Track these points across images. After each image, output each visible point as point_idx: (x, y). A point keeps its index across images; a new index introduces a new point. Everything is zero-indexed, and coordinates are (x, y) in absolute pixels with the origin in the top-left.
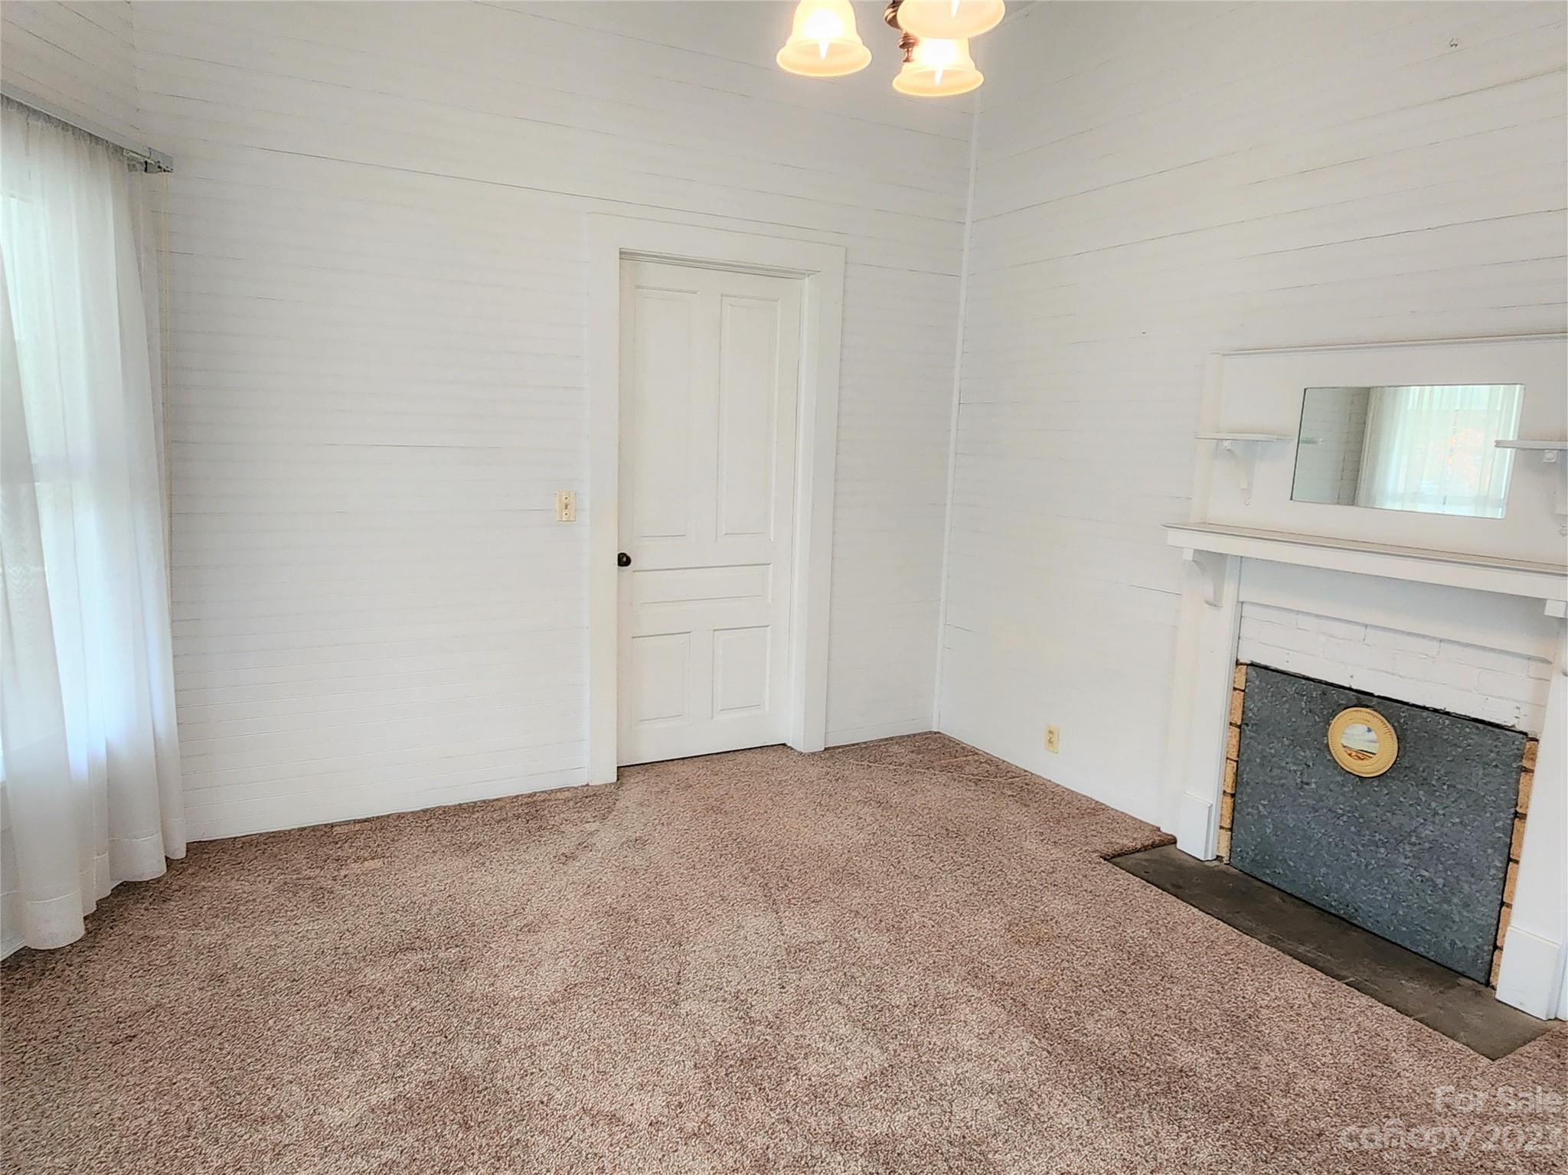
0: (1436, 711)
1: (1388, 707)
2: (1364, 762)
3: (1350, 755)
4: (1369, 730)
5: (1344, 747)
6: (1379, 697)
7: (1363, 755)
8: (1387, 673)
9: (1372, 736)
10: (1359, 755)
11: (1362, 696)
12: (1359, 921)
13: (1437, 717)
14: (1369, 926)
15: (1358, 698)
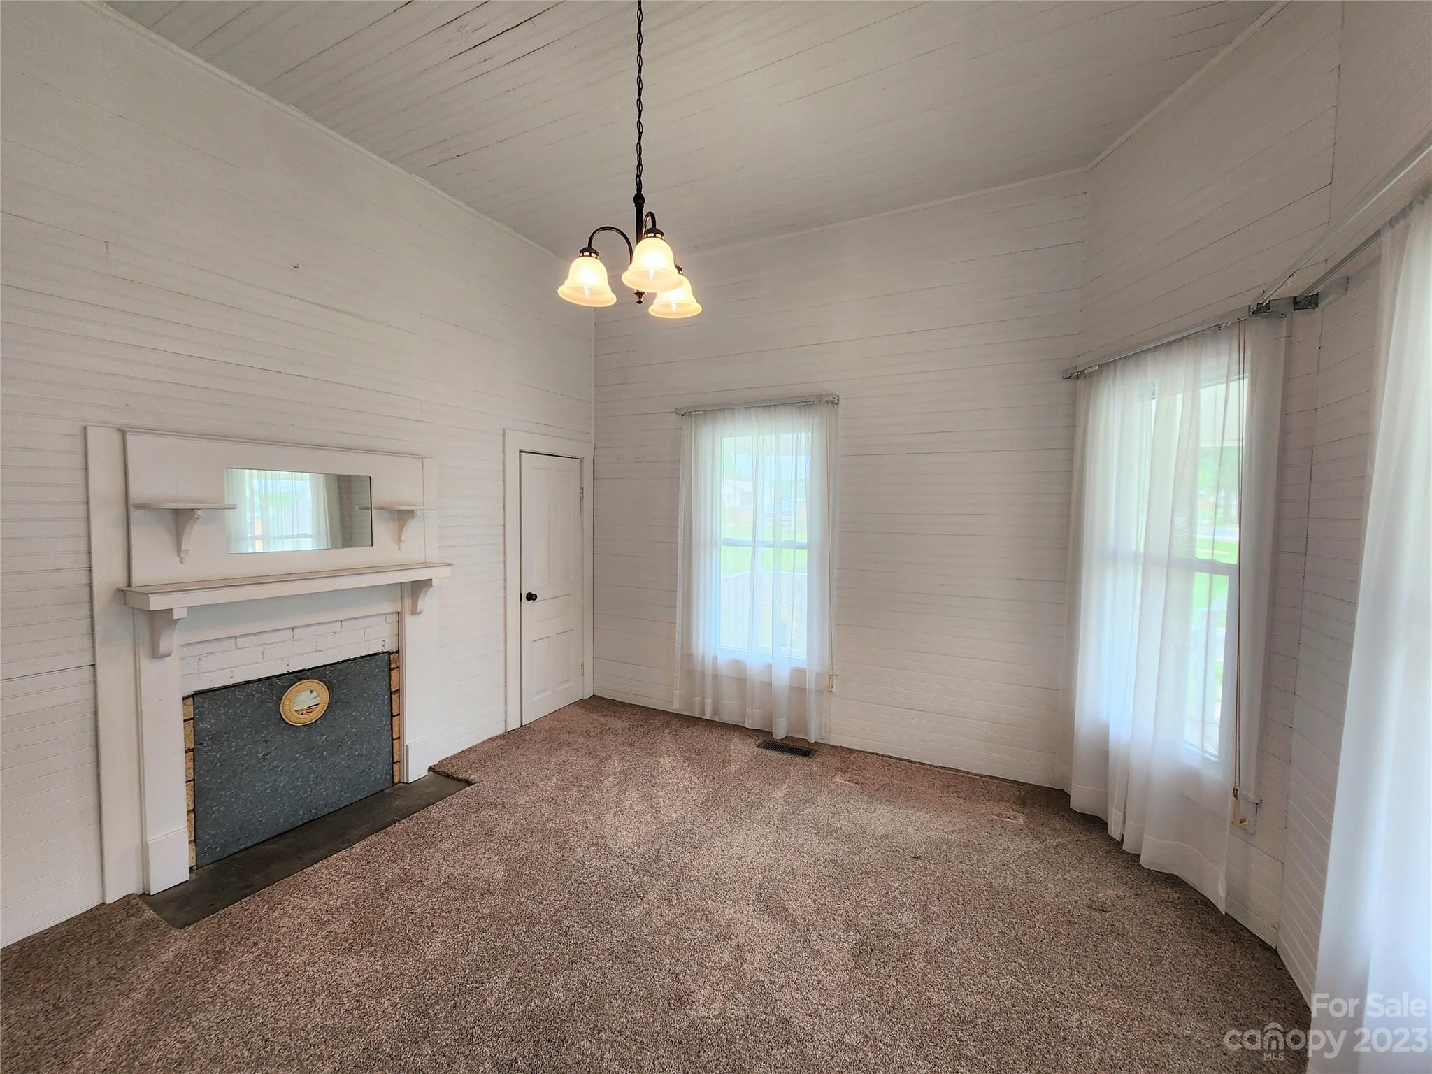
0: (343, 661)
1: (315, 673)
2: (314, 713)
3: (302, 714)
4: (312, 692)
5: (296, 711)
6: (309, 669)
7: (311, 709)
8: (313, 652)
9: (315, 694)
10: (308, 711)
11: (299, 674)
12: (320, 813)
13: (346, 664)
14: (326, 811)
15: (295, 676)
